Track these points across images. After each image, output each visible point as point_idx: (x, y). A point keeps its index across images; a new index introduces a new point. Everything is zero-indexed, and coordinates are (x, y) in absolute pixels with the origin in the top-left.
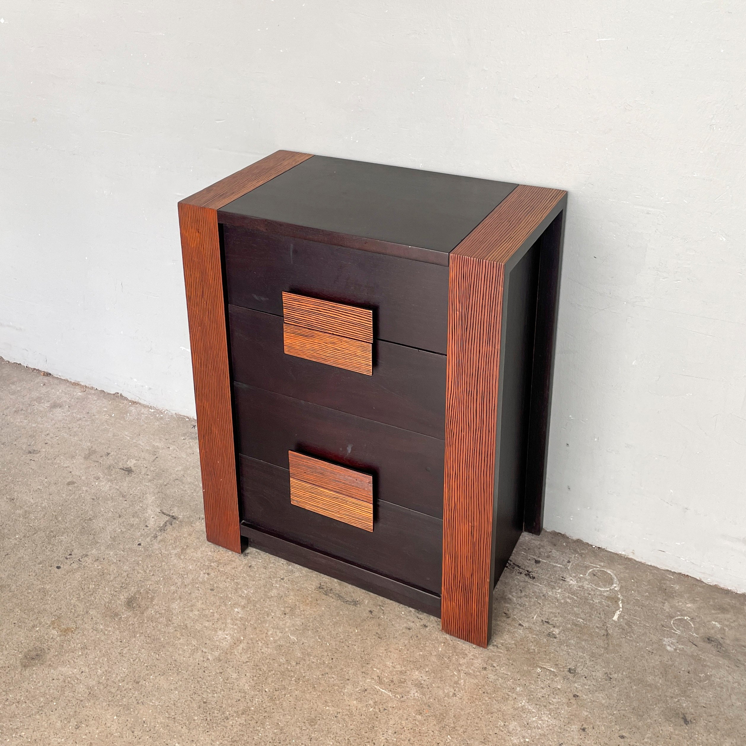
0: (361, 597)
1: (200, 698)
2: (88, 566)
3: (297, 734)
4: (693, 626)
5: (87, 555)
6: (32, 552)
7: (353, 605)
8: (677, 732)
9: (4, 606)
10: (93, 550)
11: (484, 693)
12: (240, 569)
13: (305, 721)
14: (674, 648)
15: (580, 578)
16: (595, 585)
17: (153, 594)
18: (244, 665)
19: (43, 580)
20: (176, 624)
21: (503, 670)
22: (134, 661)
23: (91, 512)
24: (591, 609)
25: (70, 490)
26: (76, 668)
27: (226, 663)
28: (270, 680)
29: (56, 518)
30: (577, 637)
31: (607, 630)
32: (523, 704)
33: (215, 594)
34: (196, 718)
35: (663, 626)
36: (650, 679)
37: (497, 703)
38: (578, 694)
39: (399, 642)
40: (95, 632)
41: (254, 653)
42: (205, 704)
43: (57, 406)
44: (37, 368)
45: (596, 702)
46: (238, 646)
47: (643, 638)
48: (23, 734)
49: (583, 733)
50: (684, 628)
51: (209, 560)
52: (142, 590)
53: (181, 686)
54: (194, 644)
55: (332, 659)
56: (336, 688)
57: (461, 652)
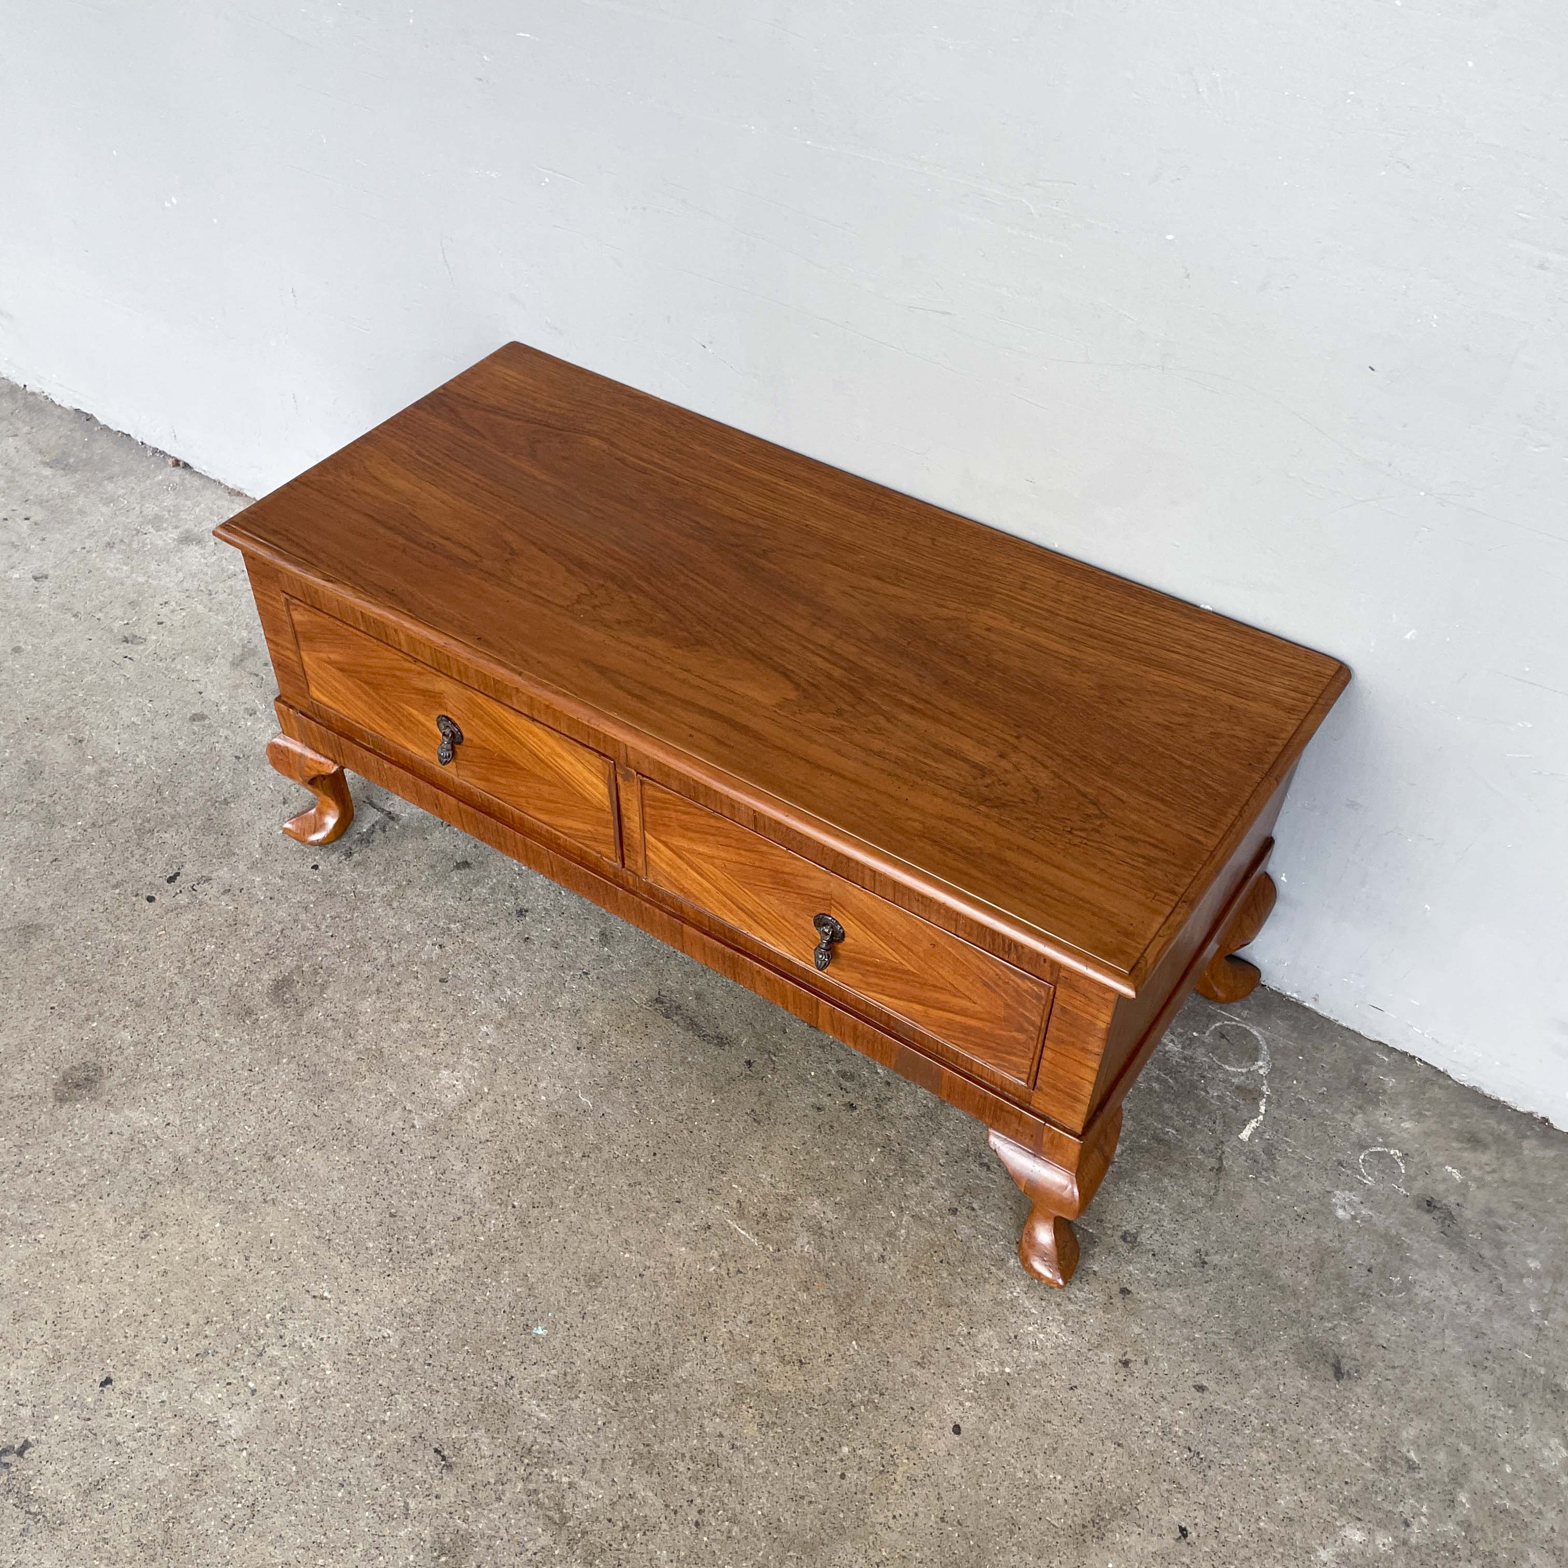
0: (736, 1030)
1: (385, 1204)
2: (209, 902)
3: (559, 1302)
4: (1403, 1171)
5: (208, 880)
6: (103, 861)
7: (715, 1045)
8: (1314, 1392)
9: (36, 969)
10: (221, 868)
11: (941, 1262)
12: (504, 943)
13: (579, 1276)
14: (1353, 1213)
15: (1192, 1040)
16: (1220, 1059)
17: (326, 978)
18: (480, 1146)
19: (118, 923)
20: (361, 1045)
21: (989, 1219)
22: (269, 1113)
23: (229, 786)
24: (1199, 1110)
25: (194, 733)
26: (156, 1115)
27: (447, 1138)
28: (525, 1184)
29: (160, 792)
30: (1155, 1167)
31: (1220, 1159)
32: (1015, 1294)
33: (448, 990)
34: (371, 1245)
35: (1340, 1163)
36: (1284, 1274)
37: (963, 1285)
38: (1130, 1288)
39: (793, 1135)
40: (203, 1044)
41: (505, 1125)
42: (392, 1219)
43: (191, 541)
44: (160, 449)
45: (1165, 1309)
46: (475, 1105)
47: (1292, 1184)
48: (42, 1236)
49: (1123, 1372)
50: (1383, 1172)
51: (447, 916)
52: (307, 965)
53: (352, 1176)
54: (391, 1090)
55: (655, 1154)
56: (652, 1215)
57: (912, 1170)
